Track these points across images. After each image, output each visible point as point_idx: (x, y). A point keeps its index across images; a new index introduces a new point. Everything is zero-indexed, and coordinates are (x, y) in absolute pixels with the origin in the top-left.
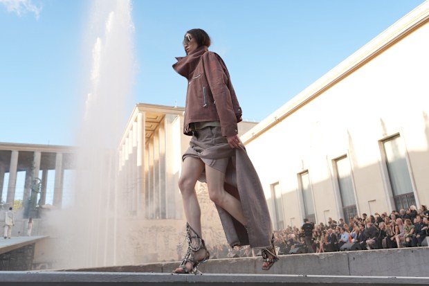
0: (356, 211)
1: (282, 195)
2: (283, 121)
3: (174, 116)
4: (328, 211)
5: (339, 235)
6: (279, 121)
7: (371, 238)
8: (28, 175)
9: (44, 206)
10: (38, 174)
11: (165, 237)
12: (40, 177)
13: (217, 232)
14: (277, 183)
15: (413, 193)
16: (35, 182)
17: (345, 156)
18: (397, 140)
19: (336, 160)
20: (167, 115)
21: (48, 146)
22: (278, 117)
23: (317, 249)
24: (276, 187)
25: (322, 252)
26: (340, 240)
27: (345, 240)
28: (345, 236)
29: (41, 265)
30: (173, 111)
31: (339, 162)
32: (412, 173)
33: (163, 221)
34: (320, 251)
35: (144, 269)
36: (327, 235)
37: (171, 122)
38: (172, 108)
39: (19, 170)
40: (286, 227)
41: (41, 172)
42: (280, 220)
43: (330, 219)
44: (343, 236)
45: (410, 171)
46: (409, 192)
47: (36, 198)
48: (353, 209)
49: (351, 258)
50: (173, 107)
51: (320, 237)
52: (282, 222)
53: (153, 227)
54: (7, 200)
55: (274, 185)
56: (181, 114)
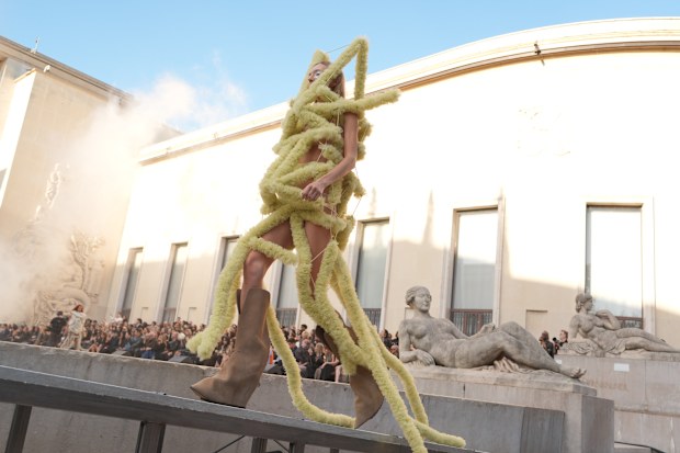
0: (294, 319)
3: (24, 66)
13: (50, 302)
14: (185, 244)
15: (380, 310)
18: (385, 227)
20: (9, 60)
24: (181, 250)
30: (25, 57)
32: (388, 282)
37: (15, 77)
38: (25, 51)
42: (171, 305)
45: (386, 278)
46: (375, 307)
48: (292, 314)
50: (29, 50)
51: (226, 346)
52: (174, 310)
55: (178, 245)
56: (40, 69)
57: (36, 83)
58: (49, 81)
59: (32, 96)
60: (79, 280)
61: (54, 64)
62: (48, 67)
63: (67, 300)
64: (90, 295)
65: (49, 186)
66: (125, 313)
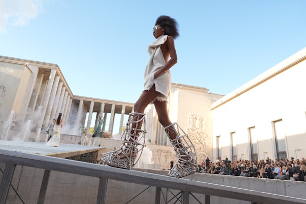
0: (286, 155)
1: (237, 145)
2: (241, 95)
3: (175, 88)
4: (267, 153)
5: (273, 168)
6: (238, 95)
7: (296, 173)
8: (98, 114)
9: (104, 132)
10: (102, 115)
11: (165, 156)
12: (103, 116)
14: (235, 132)
16: (101, 118)
17: (281, 120)
19: (275, 122)
21: (108, 101)
22: (238, 93)
23: (258, 175)
25: (261, 177)
26: (273, 172)
27: (276, 172)
28: (277, 170)
29: (100, 162)
30: (175, 86)
31: (276, 123)
33: (165, 146)
34: (260, 177)
35: (159, 172)
36: (265, 167)
37: (173, 92)
39: (93, 112)
40: (238, 160)
41: (104, 113)
43: (268, 158)
44: (275, 169)
47: (100, 127)
48: (284, 153)
49: (287, 185)
50: (176, 84)
52: (236, 156)
53: (159, 150)
54: (87, 127)
55: (232, 133)
56: (179, 88)
57: (179, 92)
58: (182, 91)
59: (179, 96)
60: (202, 149)
61: (183, 85)
62: (181, 87)
63: (200, 156)
64: (207, 153)
65: (188, 121)
66: (219, 158)
